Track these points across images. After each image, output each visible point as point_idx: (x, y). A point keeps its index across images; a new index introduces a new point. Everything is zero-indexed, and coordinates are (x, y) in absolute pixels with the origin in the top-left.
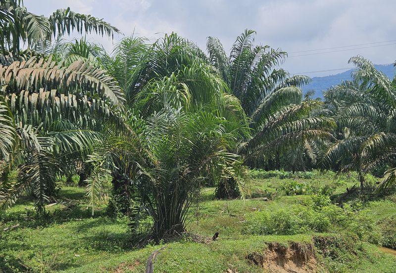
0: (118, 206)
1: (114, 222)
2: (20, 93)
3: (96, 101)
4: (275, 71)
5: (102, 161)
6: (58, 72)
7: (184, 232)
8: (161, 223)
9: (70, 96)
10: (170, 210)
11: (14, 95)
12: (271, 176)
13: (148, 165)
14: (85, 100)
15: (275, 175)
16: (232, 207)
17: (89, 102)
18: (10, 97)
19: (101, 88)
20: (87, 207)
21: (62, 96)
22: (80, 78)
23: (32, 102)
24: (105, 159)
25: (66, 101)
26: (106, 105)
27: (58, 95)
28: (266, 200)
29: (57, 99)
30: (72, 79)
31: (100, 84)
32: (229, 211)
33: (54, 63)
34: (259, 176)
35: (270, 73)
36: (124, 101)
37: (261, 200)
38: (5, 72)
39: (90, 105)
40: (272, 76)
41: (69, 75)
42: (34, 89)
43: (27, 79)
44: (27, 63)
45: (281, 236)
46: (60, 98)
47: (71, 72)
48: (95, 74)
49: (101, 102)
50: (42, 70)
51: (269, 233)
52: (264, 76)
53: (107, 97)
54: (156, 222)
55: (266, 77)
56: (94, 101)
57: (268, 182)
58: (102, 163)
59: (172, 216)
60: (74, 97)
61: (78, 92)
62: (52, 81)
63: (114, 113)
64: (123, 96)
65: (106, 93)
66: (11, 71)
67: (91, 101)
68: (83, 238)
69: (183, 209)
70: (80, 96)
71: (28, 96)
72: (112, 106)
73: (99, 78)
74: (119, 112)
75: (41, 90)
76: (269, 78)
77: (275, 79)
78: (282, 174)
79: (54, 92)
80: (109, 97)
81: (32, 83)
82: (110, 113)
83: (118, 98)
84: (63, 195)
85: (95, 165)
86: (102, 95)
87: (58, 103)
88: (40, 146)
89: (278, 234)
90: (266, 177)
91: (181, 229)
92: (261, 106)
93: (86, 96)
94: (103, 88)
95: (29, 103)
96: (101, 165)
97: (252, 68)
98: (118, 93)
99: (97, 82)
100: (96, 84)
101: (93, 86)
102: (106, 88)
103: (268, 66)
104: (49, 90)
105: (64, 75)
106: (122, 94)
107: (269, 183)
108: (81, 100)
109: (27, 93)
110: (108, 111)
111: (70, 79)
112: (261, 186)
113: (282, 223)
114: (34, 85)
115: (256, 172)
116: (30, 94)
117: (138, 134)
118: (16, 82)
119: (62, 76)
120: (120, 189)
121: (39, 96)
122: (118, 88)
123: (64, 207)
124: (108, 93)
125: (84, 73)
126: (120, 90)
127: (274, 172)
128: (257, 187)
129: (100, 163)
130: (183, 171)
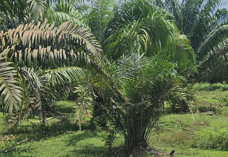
0: (98, 125)
1: (95, 135)
2: (25, 50)
3: (80, 54)
4: (218, 11)
5: (85, 91)
6: (51, 32)
7: (148, 148)
8: (130, 141)
9: (61, 50)
10: (137, 131)
11: (21, 51)
12: (215, 88)
13: (120, 100)
14: (72, 53)
15: (218, 88)
16: (184, 121)
17: (75, 54)
18: (18, 54)
19: (84, 43)
20: (74, 120)
21: (55, 51)
22: (68, 36)
23: (34, 57)
24: (88, 90)
25: (58, 55)
26: (88, 56)
27: (52, 50)
28: (211, 115)
29: (51, 53)
30: (62, 37)
31: (82, 40)
32: (182, 126)
33: (48, 25)
34: (205, 89)
35: (214, 12)
36: (101, 51)
37: (207, 115)
38: (14, 34)
39: (76, 56)
40: (216, 15)
41: (59, 33)
42: (35, 46)
43: (29, 39)
44: (29, 26)
45: (223, 152)
46: (53, 52)
47: (61, 32)
48: (79, 32)
49: (83, 53)
50: (39, 32)
51: (214, 148)
52: (210, 15)
53: (88, 49)
54: (127, 140)
55: (212, 16)
56: (79, 53)
57: (213, 94)
58: (85, 93)
59: (138, 136)
60: (64, 51)
61: (67, 47)
62: (48, 40)
63: (93, 61)
64: (100, 48)
65: (87, 47)
66: (18, 33)
67: (76, 53)
68: (74, 151)
69: (146, 131)
70: (68, 50)
71: (31, 52)
72: (92, 57)
73: (82, 35)
74: (97, 61)
75: (40, 47)
76: (213, 16)
77: (218, 17)
78: (224, 86)
79: (49, 48)
80: (90, 50)
81: (33, 42)
82: (91, 62)
83: (96, 49)
84: (57, 110)
85: (80, 95)
86: (85, 48)
87: (52, 56)
88: (40, 83)
89: (221, 150)
90: (211, 90)
91: (146, 146)
92: (207, 40)
93: (72, 50)
94: (85, 43)
95: (32, 57)
96: (85, 95)
97: (200, 10)
98: (97, 45)
99: (80, 38)
100: (79, 40)
101: (77, 42)
102: (87, 42)
103: (213, 7)
104: (46, 47)
105: (56, 35)
106: (99, 46)
107: (214, 96)
108: (69, 54)
109: (30, 50)
110: (89, 60)
111: (60, 37)
112: (207, 98)
113: (224, 141)
114: (34, 44)
115: (203, 85)
116: (32, 50)
117: (111, 75)
118: (21, 42)
119: (54, 35)
120: (99, 109)
121: (38, 51)
122: (96, 42)
123: (58, 120)
124: (89, 46)
125: (71, 31)
126: (97, 43)
127: (218, 85)
128: (204, 99)
129: (84, 93)
130: (146, 104)
